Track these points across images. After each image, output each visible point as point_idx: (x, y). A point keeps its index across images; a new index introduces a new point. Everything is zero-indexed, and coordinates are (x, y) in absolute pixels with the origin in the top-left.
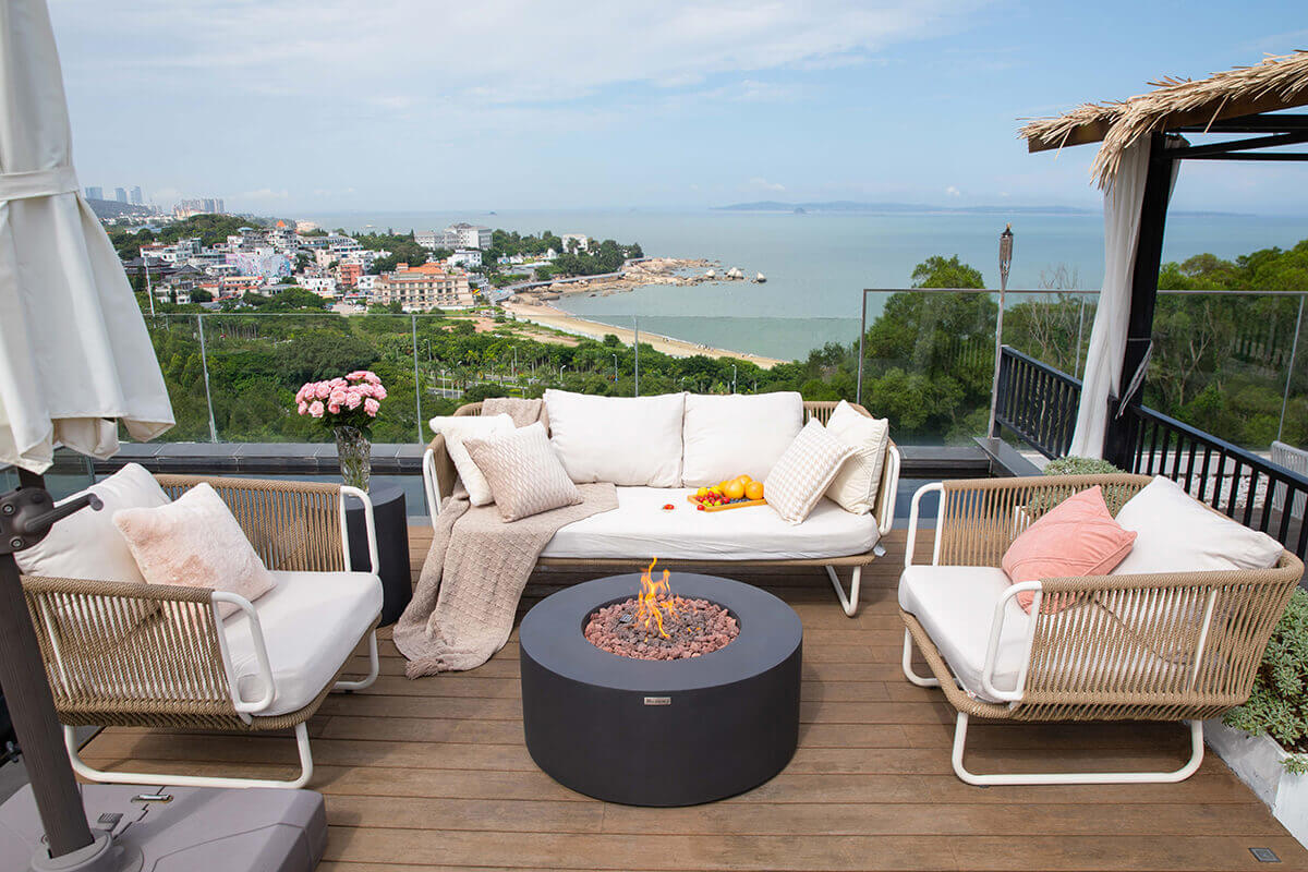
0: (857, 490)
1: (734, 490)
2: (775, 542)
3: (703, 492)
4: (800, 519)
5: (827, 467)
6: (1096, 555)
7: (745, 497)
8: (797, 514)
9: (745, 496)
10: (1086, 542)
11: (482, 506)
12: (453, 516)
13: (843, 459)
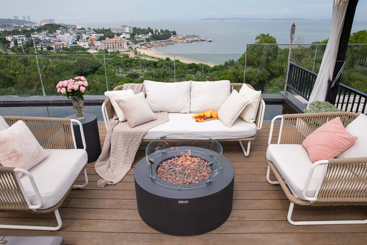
0: (250, 115)
1: (208, 114)
2: (222, 134)
3: (197, 115)
4: (231, 125)
5: (240, 108)
6: (341, 145)
7: (211, 117)
8: (230, 124)
9: (211, 116)
10: (337, 140)
11: (123, 122)
12: (113, 126)
13: (246, 105)
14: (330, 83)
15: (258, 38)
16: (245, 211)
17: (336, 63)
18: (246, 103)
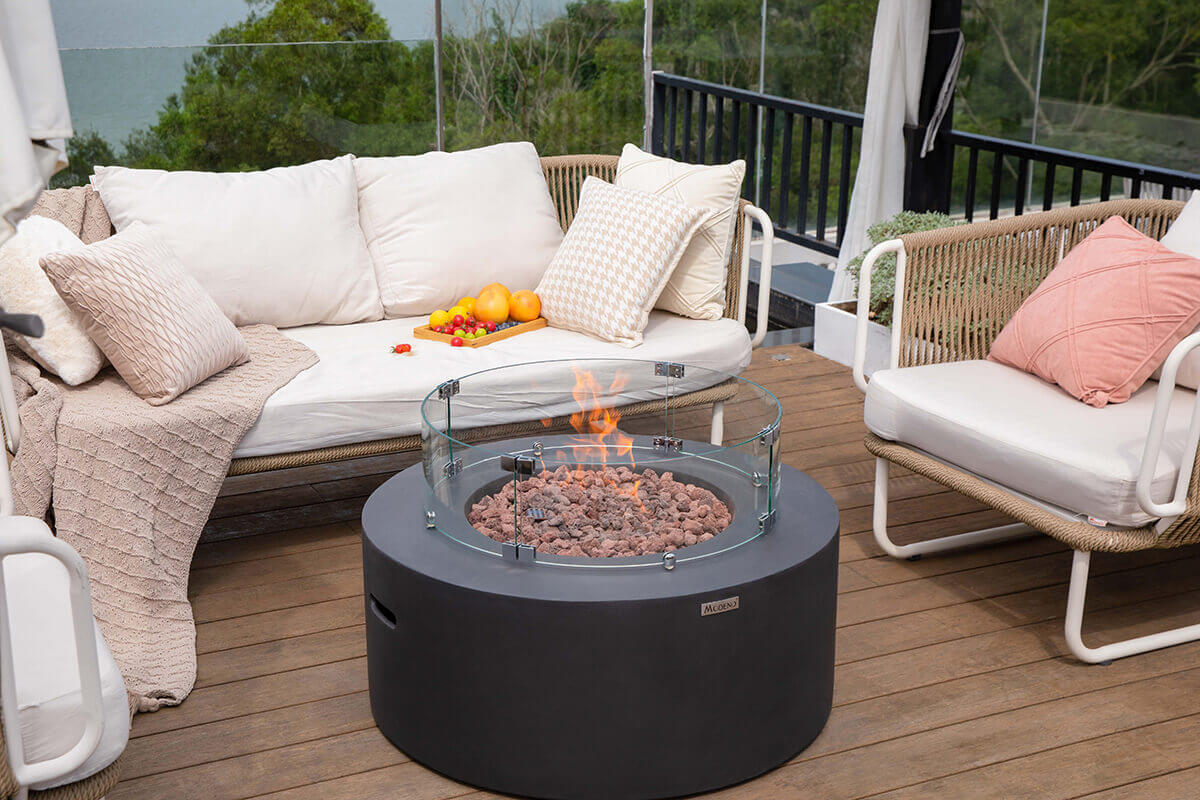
0: (705, 283)
1: (495, 307)
3: (440, 317)
4: (638, 336)
7: (512, 319)
9: (510, 316)
13: (693, 230)
14: (913, 136)
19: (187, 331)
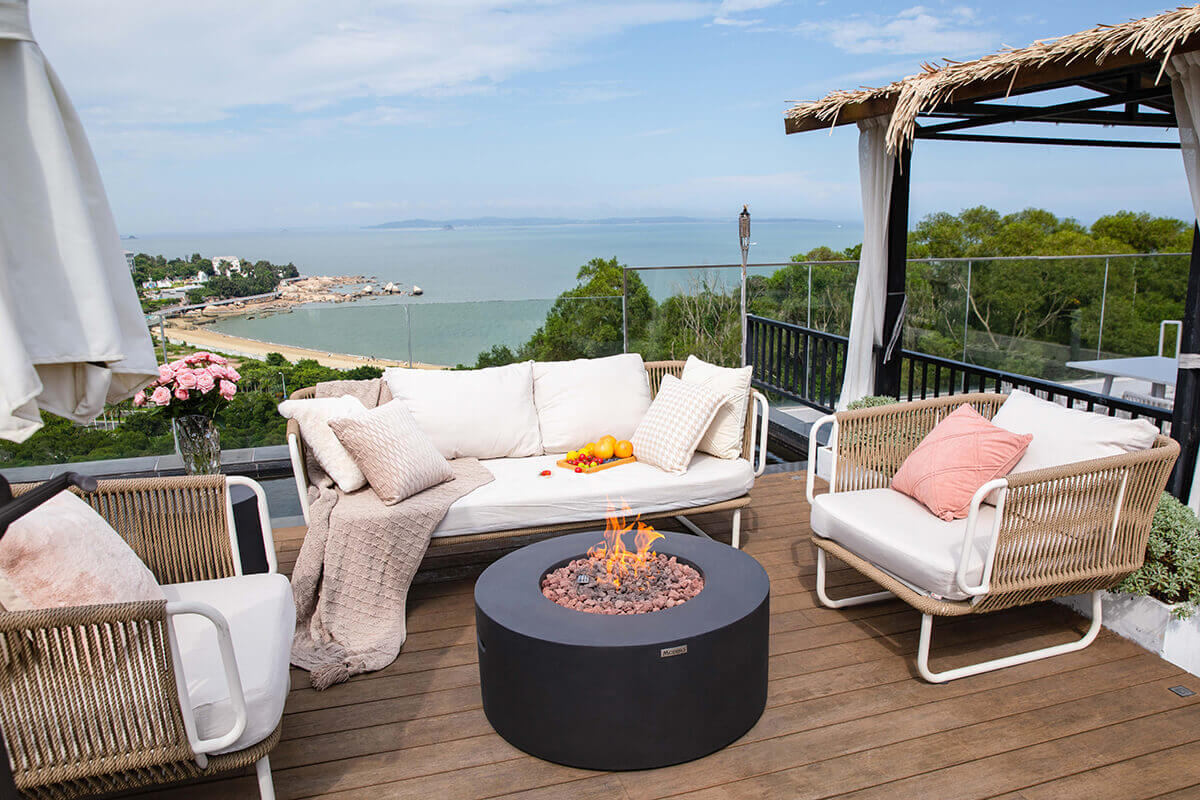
0: (728, 436)
1: (605, 450)
2: (669, 493)
3: (573, 455)
4: (684, 469)
5: (704, 416)
6: (1000, 459)
7: (614, 457)
9: (613, 455)
10: (986, 449)
11: (352, 493)
12: (330, 504)
13: (718, 407)
14: (878, 352)
15: (584, 271)
16: (800, 679)
17: (889, 298)
18: (719, 401)
19: (409, 463)
